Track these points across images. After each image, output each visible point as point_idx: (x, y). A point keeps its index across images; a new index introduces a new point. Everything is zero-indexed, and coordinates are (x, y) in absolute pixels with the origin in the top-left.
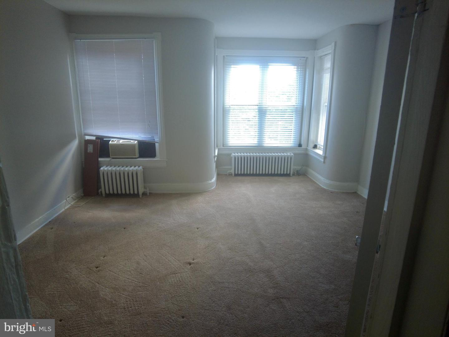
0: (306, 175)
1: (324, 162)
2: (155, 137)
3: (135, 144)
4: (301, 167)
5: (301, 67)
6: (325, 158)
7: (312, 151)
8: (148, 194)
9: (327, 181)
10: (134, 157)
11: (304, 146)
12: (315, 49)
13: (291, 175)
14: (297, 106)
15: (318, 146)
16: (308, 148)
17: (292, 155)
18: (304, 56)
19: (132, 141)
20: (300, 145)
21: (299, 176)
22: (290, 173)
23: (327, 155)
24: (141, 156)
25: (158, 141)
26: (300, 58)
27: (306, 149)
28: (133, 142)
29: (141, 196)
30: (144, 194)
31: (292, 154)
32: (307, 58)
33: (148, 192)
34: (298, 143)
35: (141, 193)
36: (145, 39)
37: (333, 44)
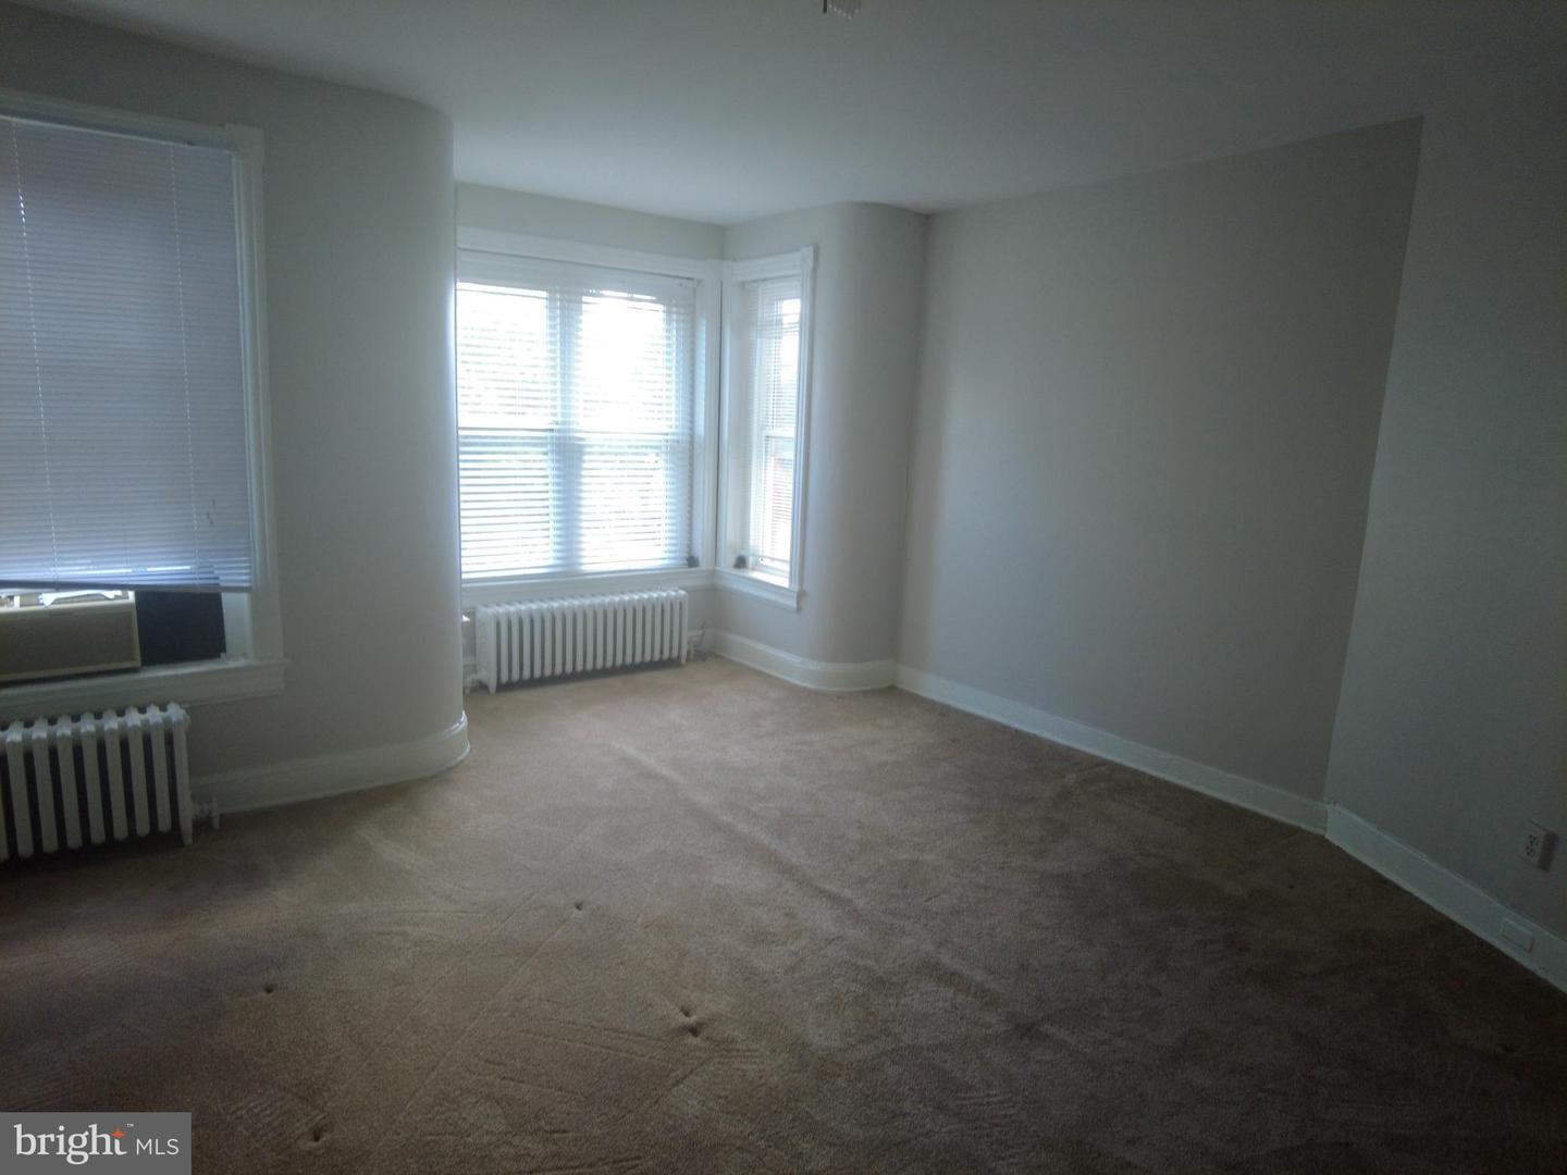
0: (720, 657)
1: (799, 609)
2: (218, 569)
3: (129, 605)
4: (701, 632)
5: (682, 310)
6: (801, 595)
7: (739, 577)
8: (216, 823)
9: (815, 666)
10: (127, 665)
11: (705, 564)
12: (723, 257)
13: (683, 661)
14: (673, 434)
15: (751, 560)
16: (718, 568)
17: (685, 596)
18: (689, 276)
19: (110, 594)
20: (692, 562)
21: (704, 660)
22: (679, 657)
23: (805, 587)
24: (152, 657)
25: (245, 585)
26: (682, 281)
27: (713, 573)
28: (117, 597)
29: (188, 840)
30: (202, 825)
31: (682, 592)
32: (699, 282)
33: (216, 814)
34: (686, 555)
35: (187, 825)
36: (191, 143)
37: (808, 252)
